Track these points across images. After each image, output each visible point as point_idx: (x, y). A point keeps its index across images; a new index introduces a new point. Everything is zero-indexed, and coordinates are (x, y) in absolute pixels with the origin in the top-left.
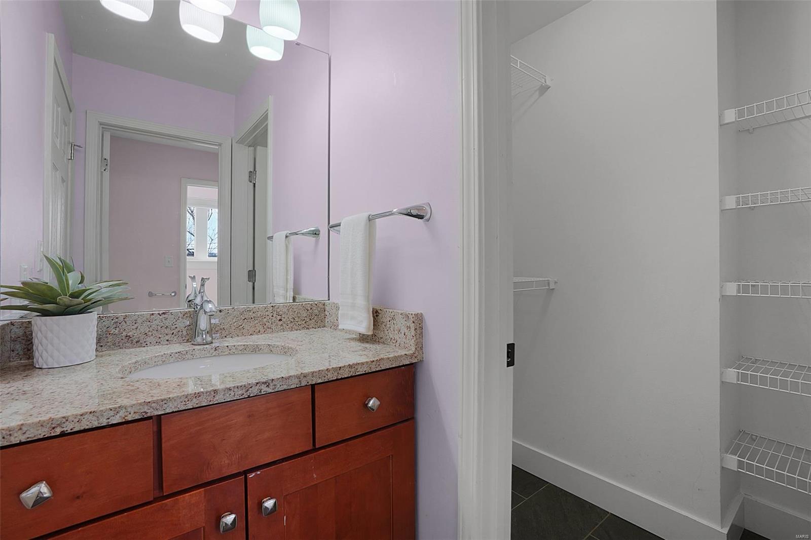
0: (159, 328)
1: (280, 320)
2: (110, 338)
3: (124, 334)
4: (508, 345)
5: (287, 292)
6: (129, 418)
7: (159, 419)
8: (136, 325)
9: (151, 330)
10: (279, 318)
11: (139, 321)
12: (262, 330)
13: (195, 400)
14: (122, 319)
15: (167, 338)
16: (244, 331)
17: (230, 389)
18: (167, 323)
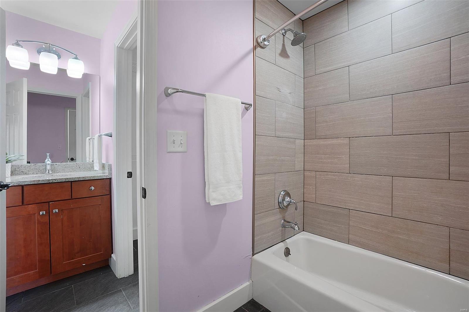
0: (33, 169)
1: (79, 168)
2: (16, 172)
3: (21, 171)
4: (128, 172)
5: (90, 159)
6: (15, 185)
7: (22, 186)
8: (25, 168)
9: (31, 170)
10: (79, 167)
11: (26, 167)
12: (72, 171)
13: (33, 182)
14: (20, 166)
15: (36, 172)
16: (65, 171)
17: (43, 180)
18: (36, 168)
